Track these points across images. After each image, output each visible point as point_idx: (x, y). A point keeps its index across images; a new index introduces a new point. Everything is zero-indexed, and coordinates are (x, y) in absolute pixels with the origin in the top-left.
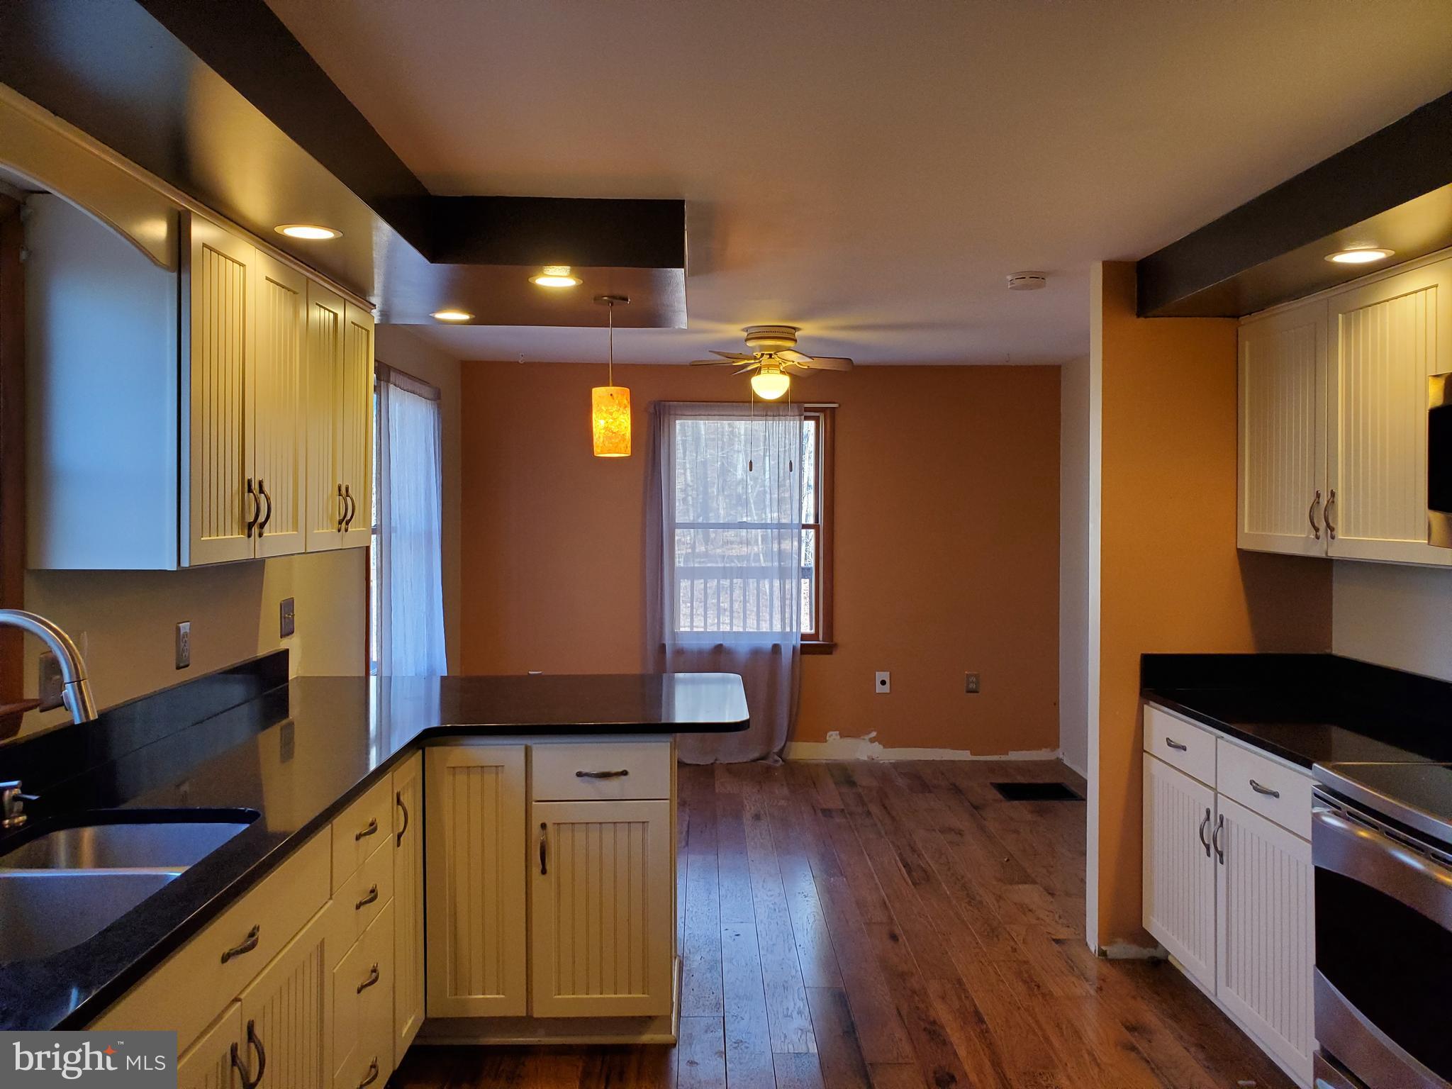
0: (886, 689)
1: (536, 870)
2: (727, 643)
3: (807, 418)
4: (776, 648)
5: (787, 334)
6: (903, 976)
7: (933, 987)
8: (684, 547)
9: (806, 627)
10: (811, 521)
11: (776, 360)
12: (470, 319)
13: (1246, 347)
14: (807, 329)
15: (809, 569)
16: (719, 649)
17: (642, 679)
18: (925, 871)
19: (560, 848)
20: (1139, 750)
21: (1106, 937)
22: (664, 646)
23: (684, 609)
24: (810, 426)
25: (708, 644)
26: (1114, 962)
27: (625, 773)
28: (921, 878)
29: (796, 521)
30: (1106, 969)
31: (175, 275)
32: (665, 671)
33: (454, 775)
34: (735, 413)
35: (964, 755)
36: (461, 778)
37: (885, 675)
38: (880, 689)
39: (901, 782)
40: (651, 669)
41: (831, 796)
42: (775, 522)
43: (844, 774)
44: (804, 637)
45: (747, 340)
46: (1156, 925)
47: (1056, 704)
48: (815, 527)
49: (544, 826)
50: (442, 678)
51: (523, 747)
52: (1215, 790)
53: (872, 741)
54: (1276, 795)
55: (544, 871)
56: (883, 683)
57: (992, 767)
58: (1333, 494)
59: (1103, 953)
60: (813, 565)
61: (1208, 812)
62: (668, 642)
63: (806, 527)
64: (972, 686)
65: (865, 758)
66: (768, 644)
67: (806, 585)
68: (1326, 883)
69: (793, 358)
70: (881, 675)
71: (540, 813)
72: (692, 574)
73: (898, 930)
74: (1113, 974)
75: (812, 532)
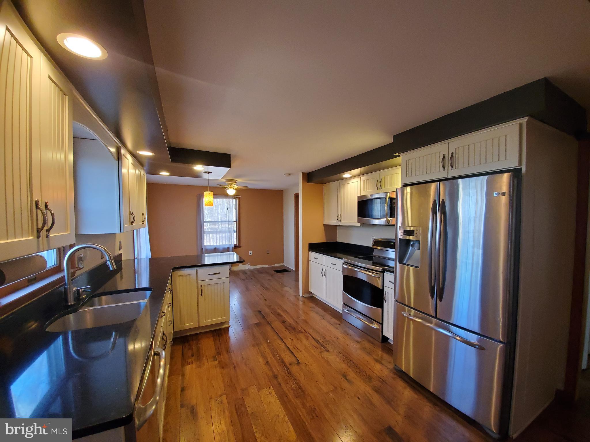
0: (251, 254)
1: (200, 296)
2: (217, 247)
3: (234, 199)
4: (228, 247)
5: (235, 181)
6: (270, 306)
7: (276, 308)
8: (206, 227)
9: (235, 243)
10: (235, 221)
11: (232, 187)
12: (169, 175)
13: (325, 189)
14: (239, 180)
15: (235, 231)
16: (215, 248)
17: (197, 256)
18: (267, 287)
19: (205, 290)
20: (308, 260)
21: (303, 294)
22: (202, 249)
23: (205, 240)
24: (234, 200)
25: (213, 248)
26: (305, 298)
27: (219, 273)
28: (267, 289)
29: (232, 221)
30: (304, 299)
31: (117, 161)
32: (203, 254)
33: (179, 277)
34: (218, 197)
35: (266, 266)
36: (181, 278)
37: (251, 252)
38: (250, 254)
39: (256, 272)
40: (199, 253)
41: (243, 276)
42: (228, 221)
43: (244, 272)
44: (234, 245)
45: (226, 182)
46: (312, 290)
47: (283, 255)
48: (236, 222)
49: (201, 286)
50: (150, 258)
51: (196, 270)
52: (324, 265)
53: (249, 265)
54: (336, 265)
55: (202, 295)
56: (251, 253)
57: (273, 267)
58: (341, 215)
59: (303, 296)
60: (236, 230)
61: (323, 269)
62: (203, 248)
63: (234, 222)
64: (268, 252)
65: (247, 269)
66: (226, 247)
67: (235, 234)
68: (345, 277)
69: (236, 186)
70: (250, 252)
71: (200, 283)
72: (209, 233)
73: (266, 299)
74: (306, 300)
75: (235, 223)
